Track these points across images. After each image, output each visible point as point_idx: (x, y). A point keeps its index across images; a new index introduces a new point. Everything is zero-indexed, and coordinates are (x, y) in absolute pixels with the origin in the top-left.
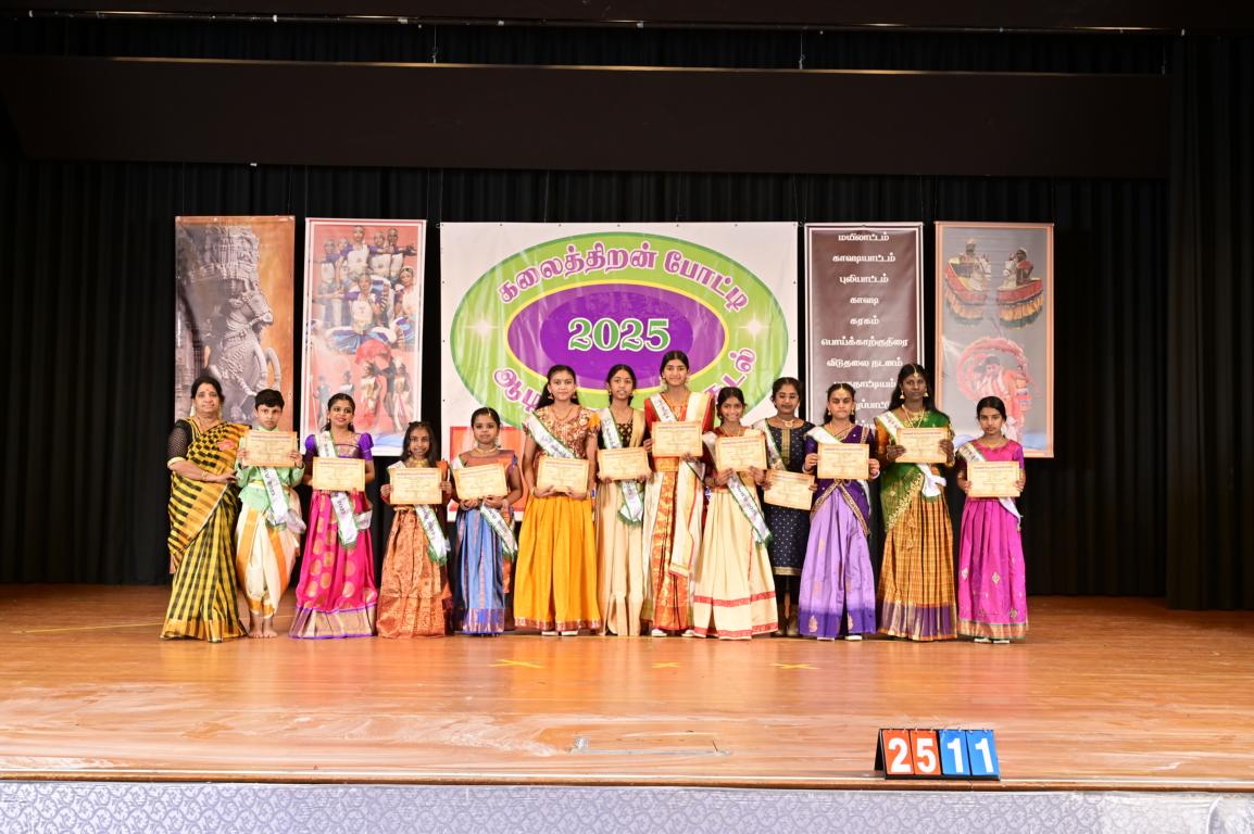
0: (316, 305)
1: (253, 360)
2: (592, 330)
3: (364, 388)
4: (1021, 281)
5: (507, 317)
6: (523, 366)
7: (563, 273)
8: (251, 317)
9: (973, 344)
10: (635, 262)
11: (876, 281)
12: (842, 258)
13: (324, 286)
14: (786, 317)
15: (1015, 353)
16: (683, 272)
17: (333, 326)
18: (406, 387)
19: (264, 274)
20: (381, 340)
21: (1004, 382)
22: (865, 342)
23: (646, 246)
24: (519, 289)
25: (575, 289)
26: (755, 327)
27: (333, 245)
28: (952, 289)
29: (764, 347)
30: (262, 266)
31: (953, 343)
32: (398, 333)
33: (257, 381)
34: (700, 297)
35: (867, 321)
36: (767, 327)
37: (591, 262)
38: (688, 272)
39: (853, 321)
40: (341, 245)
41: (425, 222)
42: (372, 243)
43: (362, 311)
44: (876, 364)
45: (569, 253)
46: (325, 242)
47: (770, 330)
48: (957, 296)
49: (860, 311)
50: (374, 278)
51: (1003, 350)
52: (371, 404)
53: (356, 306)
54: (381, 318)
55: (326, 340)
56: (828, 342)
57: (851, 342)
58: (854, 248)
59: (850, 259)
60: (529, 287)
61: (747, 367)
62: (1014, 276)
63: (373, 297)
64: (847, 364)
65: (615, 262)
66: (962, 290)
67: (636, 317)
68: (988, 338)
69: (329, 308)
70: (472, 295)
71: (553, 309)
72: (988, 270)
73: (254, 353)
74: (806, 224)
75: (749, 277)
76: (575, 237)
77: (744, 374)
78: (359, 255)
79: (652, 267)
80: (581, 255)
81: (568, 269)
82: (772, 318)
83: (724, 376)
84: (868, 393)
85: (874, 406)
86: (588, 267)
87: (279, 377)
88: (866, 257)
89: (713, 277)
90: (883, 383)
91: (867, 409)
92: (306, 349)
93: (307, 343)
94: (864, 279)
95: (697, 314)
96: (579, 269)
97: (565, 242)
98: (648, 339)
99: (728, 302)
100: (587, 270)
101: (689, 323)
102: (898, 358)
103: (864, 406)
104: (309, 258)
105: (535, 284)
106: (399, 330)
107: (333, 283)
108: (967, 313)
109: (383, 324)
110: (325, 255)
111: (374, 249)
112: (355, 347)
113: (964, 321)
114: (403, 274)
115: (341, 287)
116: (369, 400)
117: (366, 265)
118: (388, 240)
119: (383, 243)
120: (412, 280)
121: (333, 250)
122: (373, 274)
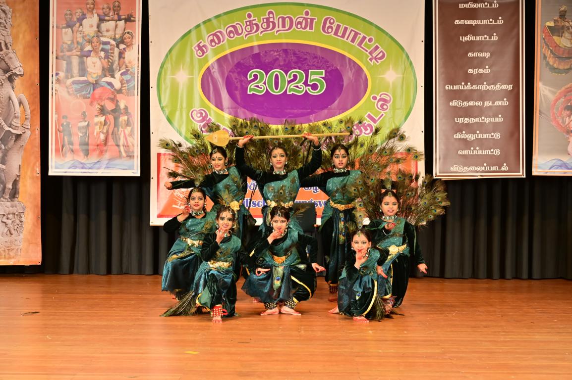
0: (59, 60)
1: (9, 103)
2: (266, 79)
3: (96, 124)
5: (201, 69)
6: (213, 107)
7: (244, 34)
8: (7, 70)
9: (563, 89)
10: (299, 26)
11: (488, 39)
12: (462, 22)
13: (65, 46)
14: (416, 68)
16: (336, 34)
17: (72, 77)
18: (128, 124)
19: (15, 37)
20: (110, 87)
22: (479, 87)
23: (307, 13)
24: (209, 47)
25: (252, 47)
26: (391, 76)
27: (71, 14)
28: (547, 45)
29: (399, 91)
30: (14, 31)
31: (547, 88)
32: (122, 82)
33: (12, 120)
35: (481, 71)
36: (401, 76)
37: (265, 25)
38: (340, 34)
39: (470, 71)
40: (77, 14)
42: (101, 12)
43: (94, 65)
44: (488, 104)
45: (249, 19)
46: (65, 11)
47: (403, 77)
48: (551, 51)
49: (475, 62)
50: (103, 39)
52: (102, 137)
53: (89, 61)
54: (109, 71)
55: (67, 87)
56: (451, 87)
57: (469, 87)
58: (472, 14)
59: (468, 22)
60: (217, 45)
61: (385, 107)
63: (102, 54)
64: (466, 104)
65: (284, 26)
67: (300, 68)
69: (69, 64)
70: (174, 53)
71: (236, 62)
73: (10, 98)
75: (387, 37)
76: (252, 7)
77: (383, 112)
78: (90, 23)
79: (312, 29)
80: (257, 20)
81: (247, 31)
82: (405, 70)
83: (368, 114)
84: (481, 127)
85: (486, 136)
86: (263, 30)
87: (29, 116)
88: (480, 21)
89: (360, 37)
90: (493, 118)
91: (480, 138)
92: (52, 95)
93: (52, 89)
94: (479, 38)
95: (346, 66)
96: (255, 32)
97: (244, 11)
98: (309, 85)
99: (370, 57)
100: (261, 32)
101: (340, 73)
102: (505, 99)
103: (478, 137)
104: (53, 25)
105: (221, 43)
106: (123, 79)
107: (71, 43)
108: (559, 64)
109: (110, 75)
110: (65, 22)
111: (102, 17)
112: (89, 93)
113: (557, 71)
114: (125, 36)
115: (77, 47)
116: (101, 133)
117: (97, 30)
118: (114, 10)
119: (110, 12)
120: (132, 41)
121: (72, 18)
122: (102, 36)
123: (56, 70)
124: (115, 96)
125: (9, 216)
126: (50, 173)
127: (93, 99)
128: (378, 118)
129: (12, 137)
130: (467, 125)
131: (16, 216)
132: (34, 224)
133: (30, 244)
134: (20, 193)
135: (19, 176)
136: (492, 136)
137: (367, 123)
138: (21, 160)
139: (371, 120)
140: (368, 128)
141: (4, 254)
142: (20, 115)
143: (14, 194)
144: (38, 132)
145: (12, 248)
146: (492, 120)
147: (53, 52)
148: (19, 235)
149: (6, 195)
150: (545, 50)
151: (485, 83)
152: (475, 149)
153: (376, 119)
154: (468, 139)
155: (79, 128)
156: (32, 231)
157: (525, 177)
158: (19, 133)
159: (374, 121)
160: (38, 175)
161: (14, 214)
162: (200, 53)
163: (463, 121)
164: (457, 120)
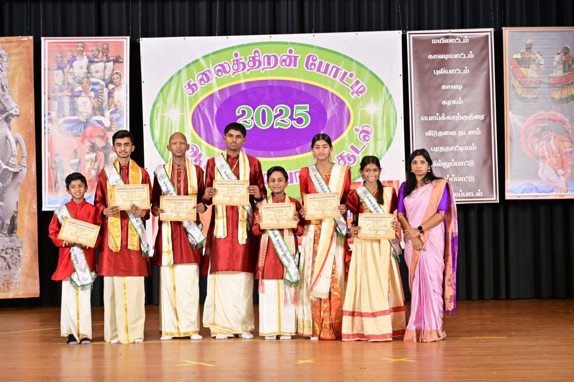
0: (51, 101)
1: (6, 143)
2: (253, 114)
3: (87, 161)
4: (567, 69)
5: (191, 106)
6: (203, 142)
7: (231, 73)
8: (4, 110)
9: (531, 117)
10: (284, 64)
11: (460, 72)
12: (435, 57)
13: (56, 87)
14: (394, 100)
15: (563, 122)
16: (319, 70)
17: (64, 116)
19: (11, 79)
20: (100, 126)
21: (555, 144)
22: (453, 118)
23: (291, 51)
24: (199, 85)
25: (239, 85)
26: (372, 108)
27: (62, 57)
28: (516, 77)
29: (379, 122)
30: (10, 73)
31: (516, 116)
32: (111, 120)
33: (10, 159)
34: (331, 87)
35: (454, 102)
36: (381, 108)
37: (251, 64)
38: (322, 70)
39: (444, 103)
40: (67, 57)
41: (128, 38)
42: (90, 54)
43: (85, 104)
44: (461, 133)
45: (235, 58)
46: (56, 54)
47: (384, 110)
48: (519, 81)
49: (449, 94)
50: (93, 80)
51: (554, 121)
52: (93, 173)
53: (80, 101)
54: (99, 110)
55: (59, 126)
56: (426, 118)
57: (443, 118)
58: (444, 48)
59: (441, 57)
60: (206, 84)
61: (367, 138)
62: (561, 66)
63: (92, 94)
64: (441, 134)
65: (269, 64)
66: (523, 77)
67: (285, 104)
68: (543, 112)
69: (61, 104)
70: (165, 91)
71: (225, 99)
72: (542, 62)
73: (7, 138)
74: (408, 32)
75: (367, 72)
76: (239, 46)
77: (365, 143)
78: (81, 63)
79: (296, 66)
80: (243, 59)
81: (234, 69)
82: (385, 102)
83: (350, 146)
84: (456, 155)
85: (460, 164)
86: (249, 68)
87: (25, 155)
88: (452, 55)
89: (341, 73)
90: (467, 147)
91: (455, 166)
92: (45, 134)
93: (45, 129)
94: (451, 72)
95: (329, 100)
96: (243, 70)
97: (231, 50)
98: (295, 119)
99: (352, 91)
100: (248, 70)
101: (323, 107)
102: (478, 129)
103: (453, 164)
104: (45, 67)
105: (210, 82)
106: (113, 118)
107: (62, 85)
108: (527, 94)
109: (100, 114)
110: (56, 64)
111: (92, 59)
112: (80, 131)
113: (525, 100)
114: (114, 77)
115: (68, 87)
116: (92, 170)
117: (87, 71)
118: (102, 52)
119: (99, 55)
120: (121, 81)
121: (62, 61)
122: (92, 77)
123: (48, 111)
124: (105, 134)
125: (8, 251)
126: (44, 209)
127: (84, 137)
128: (361, 148)
129: (10, 175)
130: (443, 154)
131: (14, 251)
132: (31, 258)
133: (28, 277)
134: (18, 228)
135: (17, 212)
136: (466, 164)
137: (350, 154)
138: (18, 197)
139: (354, 150)
140: (352, 158)
141: (3, 288)
142: (16, 153)
143: (12, 229)
144: (34, 169)
145: (11, 281)
146: (466, 148)
147: (45, 93)
148: (18, 269)
149: (4, 230)
150: (514, 80)
151: (458, 114)
152: (451, 176)
153: (359, 149)
154: (444, 167)
155: (71, 165)
156: (30, 265)
157: (498, 202)
158: (16, 171)
159: (357, 152)
160: (35, 211)
161: (13, 249)
162: (190, 91)
163: (438, 150)
164: (433, 149)
